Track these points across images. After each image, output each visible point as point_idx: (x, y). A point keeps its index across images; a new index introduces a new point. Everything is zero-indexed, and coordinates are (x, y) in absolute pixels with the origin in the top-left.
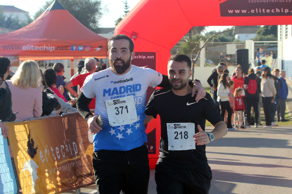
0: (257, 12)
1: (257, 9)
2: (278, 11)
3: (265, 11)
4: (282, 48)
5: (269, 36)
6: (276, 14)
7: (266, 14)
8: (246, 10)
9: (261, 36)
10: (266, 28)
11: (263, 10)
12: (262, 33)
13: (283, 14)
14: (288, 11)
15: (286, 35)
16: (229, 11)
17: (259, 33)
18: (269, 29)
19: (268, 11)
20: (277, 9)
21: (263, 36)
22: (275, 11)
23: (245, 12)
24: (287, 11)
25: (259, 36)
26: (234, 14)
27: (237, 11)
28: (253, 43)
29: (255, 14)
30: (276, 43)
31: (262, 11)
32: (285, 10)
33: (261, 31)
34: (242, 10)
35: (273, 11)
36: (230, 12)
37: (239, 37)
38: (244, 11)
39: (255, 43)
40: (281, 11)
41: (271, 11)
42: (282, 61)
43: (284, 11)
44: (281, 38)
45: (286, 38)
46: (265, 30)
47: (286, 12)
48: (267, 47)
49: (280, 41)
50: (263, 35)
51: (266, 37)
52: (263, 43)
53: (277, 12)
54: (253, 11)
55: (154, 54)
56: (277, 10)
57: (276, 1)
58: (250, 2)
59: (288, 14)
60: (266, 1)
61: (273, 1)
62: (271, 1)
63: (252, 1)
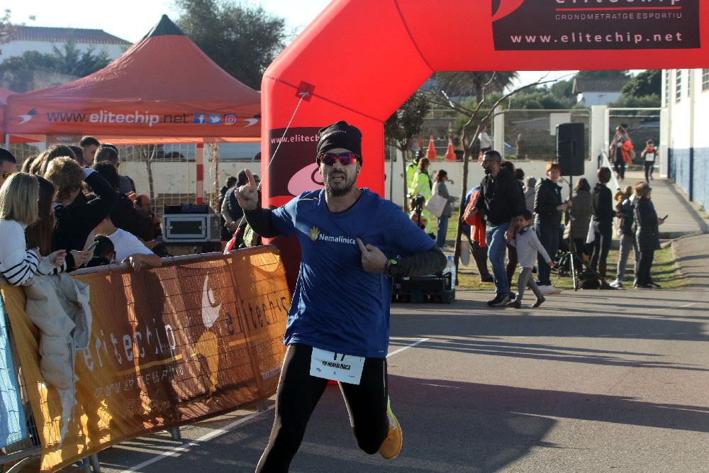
0: (574, 41)
1: (573, 34)
2: (619, 38)
3: (592, 38)
4: (670, 122)
5: (647, 98)
6: (615, 45)
7: (594, 45)
8: (549, 37)
9: (631, 97)
10: (642, 80)
11: (588, 36)
12: (633, 90)
13: (631, 45)
14: (640, 39)
15: (678, 95)
16: (512, 37)
17: (626, 91)
18: (649, 81)
19: (598, 38)
20: (617, 33)
21: (636, 98)
22: (613, 38)
23: (548, 41)
24: (638, 38)
25: (627, 96)
27: (531, 39)
28: (607, 111)
29: (570, 46)
30: (658, 113)
31: (584, 38)
32: (636, 36)
33: (632, 85)
34: (541, 37)
35: (609, 38)
36: (516, 39)
37: (583, 99)
38: (545, 39)
39: (611, 113)
40: (625, 38)
41: (604, 39)
42: (670, 151)
43: (632, 38)
44: (667, 101)
45: (678, 101)
46: (640, 84)
47: (636, 41)
48: (642, 120)
49: (666, 106)
50: (634, 94)
51: (641, 99)
52: (635, 112)
53: (617, 40)
54: (564, 38)
56: (617, 36)
57: (614, 17)
58: (558, 17)
59: (641, 45)
60: (594, 17)
61: (608, 16)
62: (604, 16)
63: (564, 17)
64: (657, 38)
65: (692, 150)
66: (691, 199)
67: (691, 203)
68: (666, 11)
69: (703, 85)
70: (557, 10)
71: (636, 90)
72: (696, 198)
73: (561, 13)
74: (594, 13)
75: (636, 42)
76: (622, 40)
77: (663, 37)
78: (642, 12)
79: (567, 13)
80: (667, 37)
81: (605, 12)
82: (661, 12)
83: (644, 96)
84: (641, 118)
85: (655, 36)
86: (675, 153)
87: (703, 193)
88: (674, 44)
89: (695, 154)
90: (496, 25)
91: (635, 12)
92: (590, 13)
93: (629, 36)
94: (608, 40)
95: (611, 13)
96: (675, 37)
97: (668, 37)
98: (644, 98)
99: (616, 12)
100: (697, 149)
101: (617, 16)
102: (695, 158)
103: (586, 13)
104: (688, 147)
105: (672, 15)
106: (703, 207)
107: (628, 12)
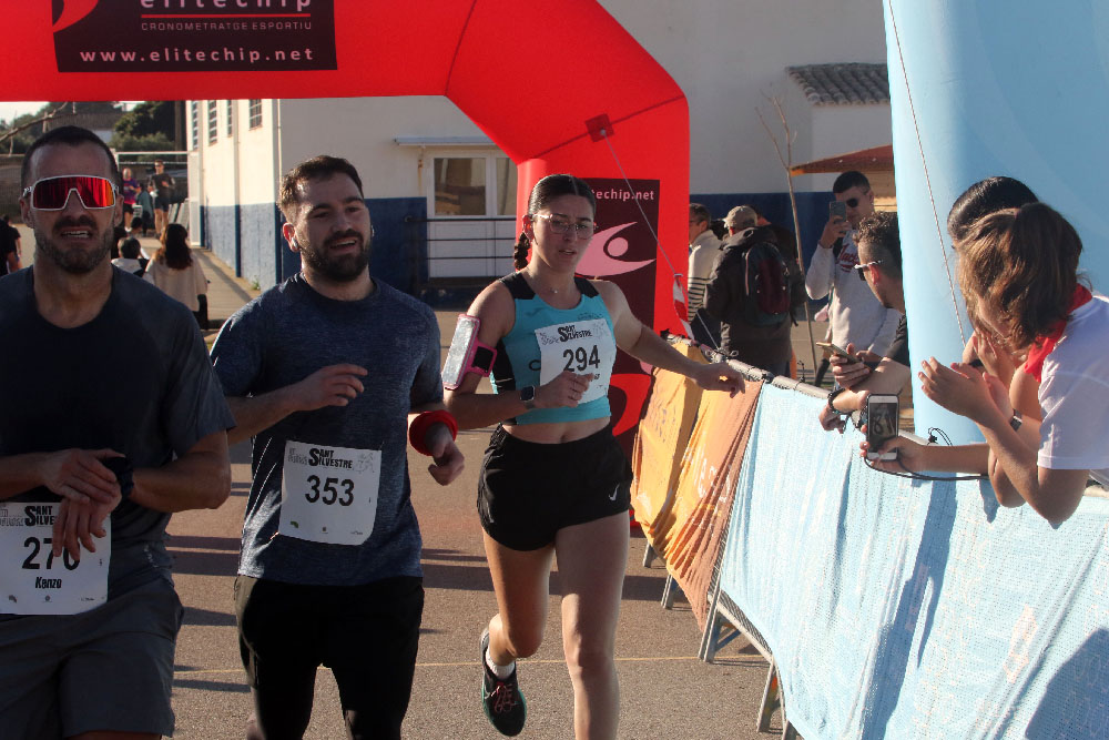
4: (202, 171)
12: (130, 128)
15: (213, 134)
42: (204, 212)
44: (196, 142)
45: (213, 142)
46: (139, 119)
49: (196, 149)
50: (133, 133)
51: (143, 140)
65: (238, 209)
66: (239, 274)
67: (238, 281)
69: (252, 121)
71: (134, 127)
72: (245, 272)
83: (145, 136)
84: (147, 165)
86: (211, 213)
87: (256, 265)
89: (242, 213)
98: (146, 139)
100: (245, 206)
102: (242, 218)
104: (232, 204)
106: (258, 285)
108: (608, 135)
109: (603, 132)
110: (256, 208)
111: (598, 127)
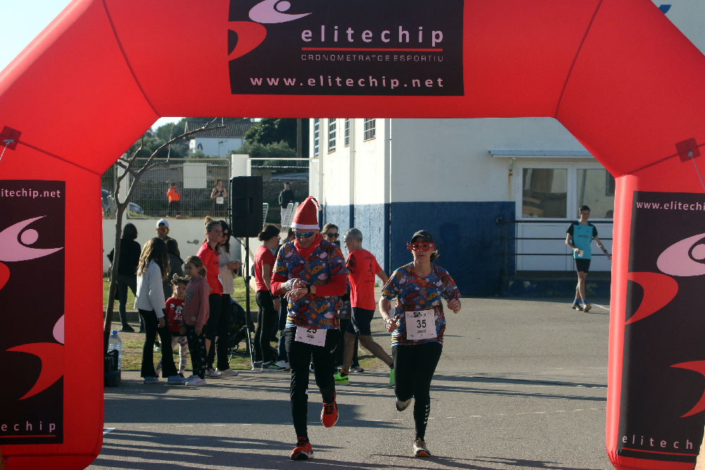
0: (322, 84)
1: (321, 77)
3: (343, 82)
4: (322, 175)
5: (275, 145)
8: (294, 80)
9: (255, 143)
10: (266, 125)
11: (338, 80)
12: (257, 136)
14: (397, 84)
15: (332, 144)
16: (252, 79)
17: (249, 137)
18: (276, 127)
19: (349, 82)
20: (371, 77)
21: (262, 145)
22: (367, 82)
24: (395, 83)
25: (251, 143)
26: (265, 89)
27: (273, 82)
28: (249, 161)
29: (317, 90)
30: (308, 162)
31: (334, 82)
33: (256, 131)
34: (285, 79)
36: (256, 82)
38: (290, 82)
39: (253, 163)
41: (356, 83)
43: (388, 83)
44: (316, 150)
45: (331, 151)
46: (265, 129)
48: (275, 171)
49: (316, 156)
50: (259, 141)
51: (268, 147)
52: (261, 162)
53: (371, 85)
55: (60, 185)
56: (371, 81)
57: (368, 58)
58: (304, 57)
59: (398, 91)
60: (345, 58)
61: (361, 57)
62: (357, 58)
63: (311, 57)
64: (416, 83)
65: (352, 207)
68: (426, 54)
69: (366, 134)
70: (304, 49)
71: (260, 136)
73: (308, 53)
74: (345, 53)
75: (392, 88)
76: (376, 85)
77: (423, 83)
78: (399, 54)
79: (314, 53)
80: (427, 83)
81: (358, 53)
82: (420, 54)
83: (271, 144)
84: (272, 169)
85: (414, 81)
86: (329, 211)
88: (435, 91)
89: (356, 212)
90: (233, 65)
91: (391, 54)
92: (341, 53)
93: (384, 81)
94: (361, 85)
95: (365, 54)
96: (435, 83)
97: (429, 83)
98: (272, 146)
99: (370, 53)
100: (358, 206)
101: (371, 58)
103: (336, 53)
104: (348, 204)
105: (432, 58)
107: (384, 54)
108: (694, 157)
109: (691, 154)
110: (368, 208)
111: (686, 149)
